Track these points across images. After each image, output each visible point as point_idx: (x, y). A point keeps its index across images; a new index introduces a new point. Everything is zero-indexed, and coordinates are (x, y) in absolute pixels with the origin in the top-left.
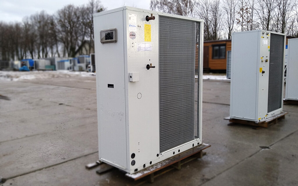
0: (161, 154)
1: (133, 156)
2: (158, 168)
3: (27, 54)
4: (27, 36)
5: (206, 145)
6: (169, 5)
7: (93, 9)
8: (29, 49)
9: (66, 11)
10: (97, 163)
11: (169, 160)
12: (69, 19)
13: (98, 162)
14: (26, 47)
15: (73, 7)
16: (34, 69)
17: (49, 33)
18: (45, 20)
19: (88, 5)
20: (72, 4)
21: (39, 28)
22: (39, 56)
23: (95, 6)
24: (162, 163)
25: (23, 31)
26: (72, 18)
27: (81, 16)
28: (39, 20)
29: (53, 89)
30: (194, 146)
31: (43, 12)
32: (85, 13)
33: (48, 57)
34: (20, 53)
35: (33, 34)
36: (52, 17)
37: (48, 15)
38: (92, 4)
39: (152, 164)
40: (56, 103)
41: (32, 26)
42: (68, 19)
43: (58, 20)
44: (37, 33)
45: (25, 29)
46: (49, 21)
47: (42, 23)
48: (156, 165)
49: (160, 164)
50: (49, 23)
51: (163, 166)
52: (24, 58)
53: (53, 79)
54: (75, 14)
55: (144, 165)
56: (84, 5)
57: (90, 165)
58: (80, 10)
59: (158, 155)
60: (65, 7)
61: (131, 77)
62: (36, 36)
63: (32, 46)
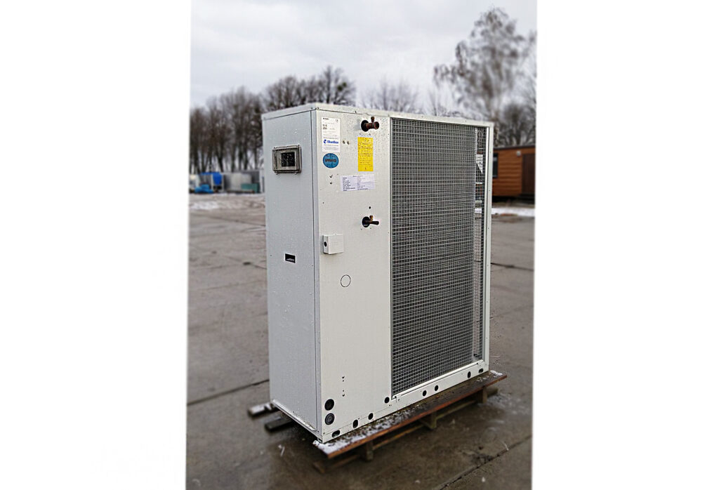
0: (396, 397)
1: (330, 404)
2: (384, 430)
3: (213, 161)
4: (213, 132)
5: (496, 373)
6: (469, 76)
7: (329, 83)
8: (217, 154)
9: (282, 88)
10: (266, 408)
11: (411, 409)
12: (287, 102)
13: (268, 406)
14: (211, 149)
15: (294, 81)
16: (222, 190)
17: (252, 126)
18: (246, 103)
19: (321, 76)
20: (293, 75)
21: (235, 116)
22: (233, 166)
23: (333, 78)
24: (395, 416)
25: (207, 122)
26: (292, 100)
27: (309, 96)
28: (235, 103)
29: (243, 231)
30: (471, 377)
31: (242, 89)
32: (315, 90)
33: (249, 168)
34: (200, 160)
35: (224, 127)
36: (258, 97)
37: (251, 95)
38: (328, 75)
39: (374, 418)
40: (239, 260)
41: (224, 114)
42: (285, 102)
43: (268, 104)
44: (231, 126)
45: (210, 118)
46: (252, 105)
47: (240, 108)
48: (382, 421)
49: (390, 418)
50: (251, 109)
51: (396, 425)
52: (207, 170)
53: (249, 210)
54: (298, 92)
55: (356, 423)
56: (314, 78)
57: (257, 409)
58: (307, 86)
59: (387, 400)
60: (281, 80)
61: (325, 244)
62: (230, 131)
63: (222, 148)
